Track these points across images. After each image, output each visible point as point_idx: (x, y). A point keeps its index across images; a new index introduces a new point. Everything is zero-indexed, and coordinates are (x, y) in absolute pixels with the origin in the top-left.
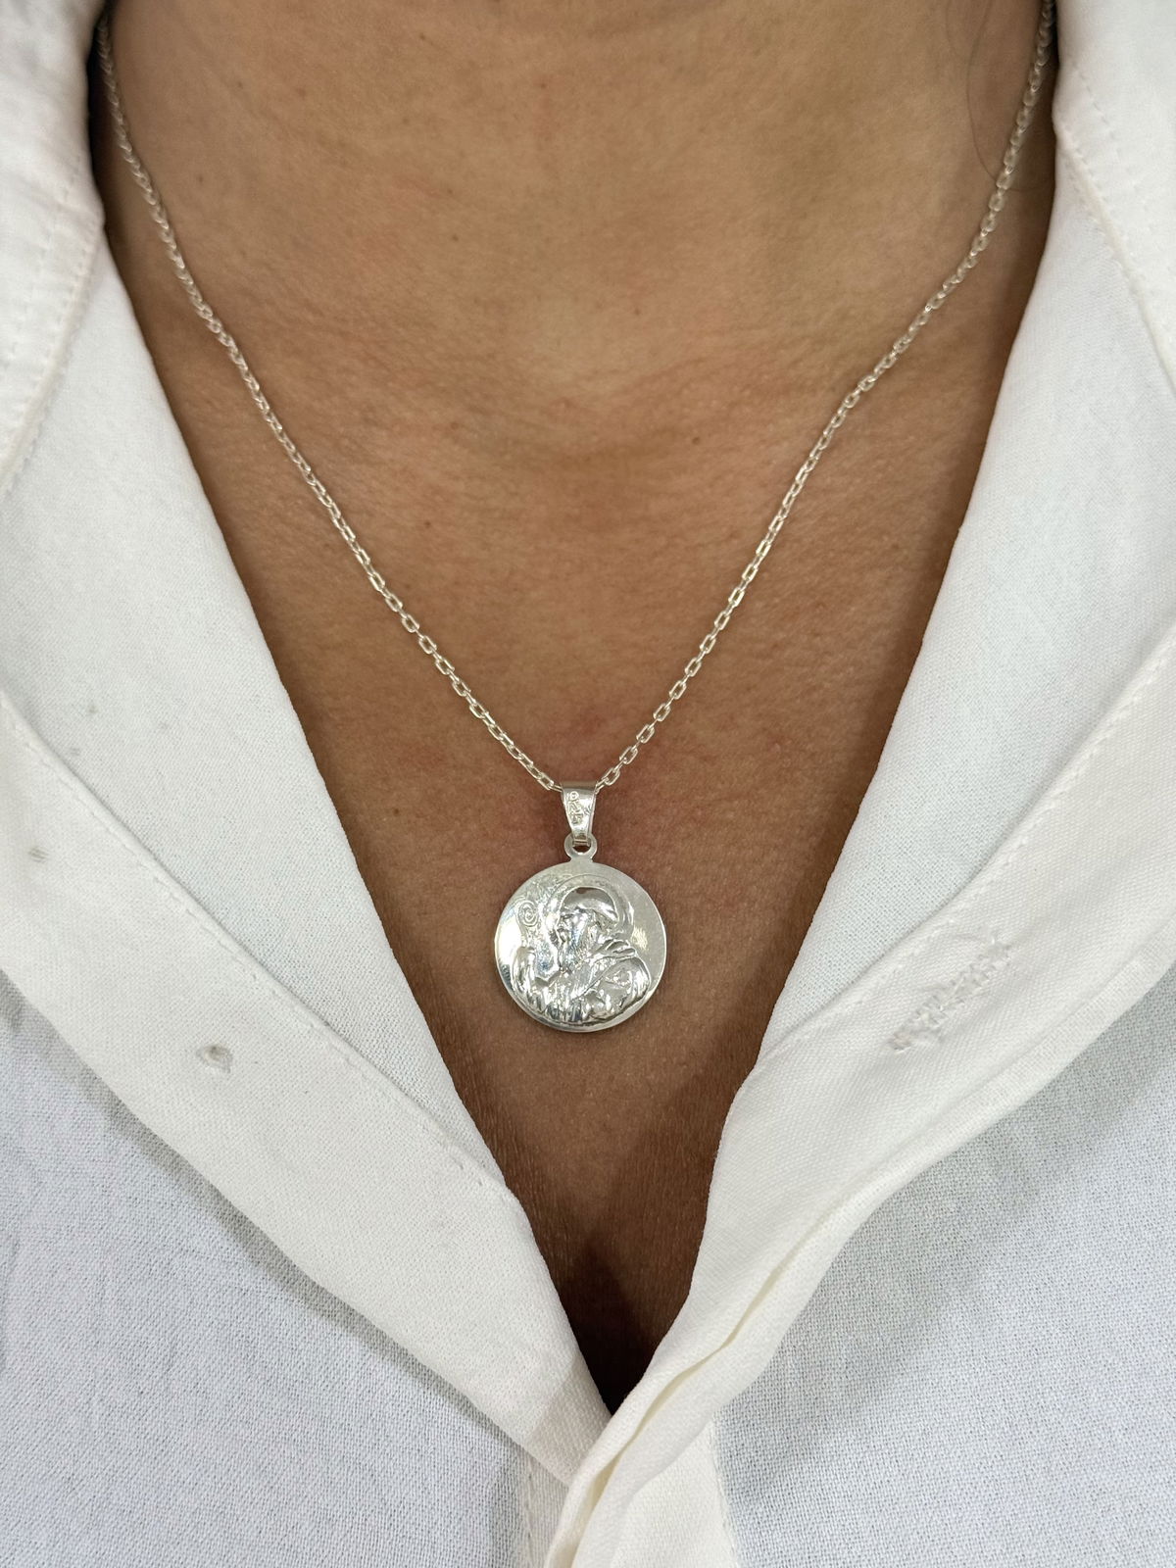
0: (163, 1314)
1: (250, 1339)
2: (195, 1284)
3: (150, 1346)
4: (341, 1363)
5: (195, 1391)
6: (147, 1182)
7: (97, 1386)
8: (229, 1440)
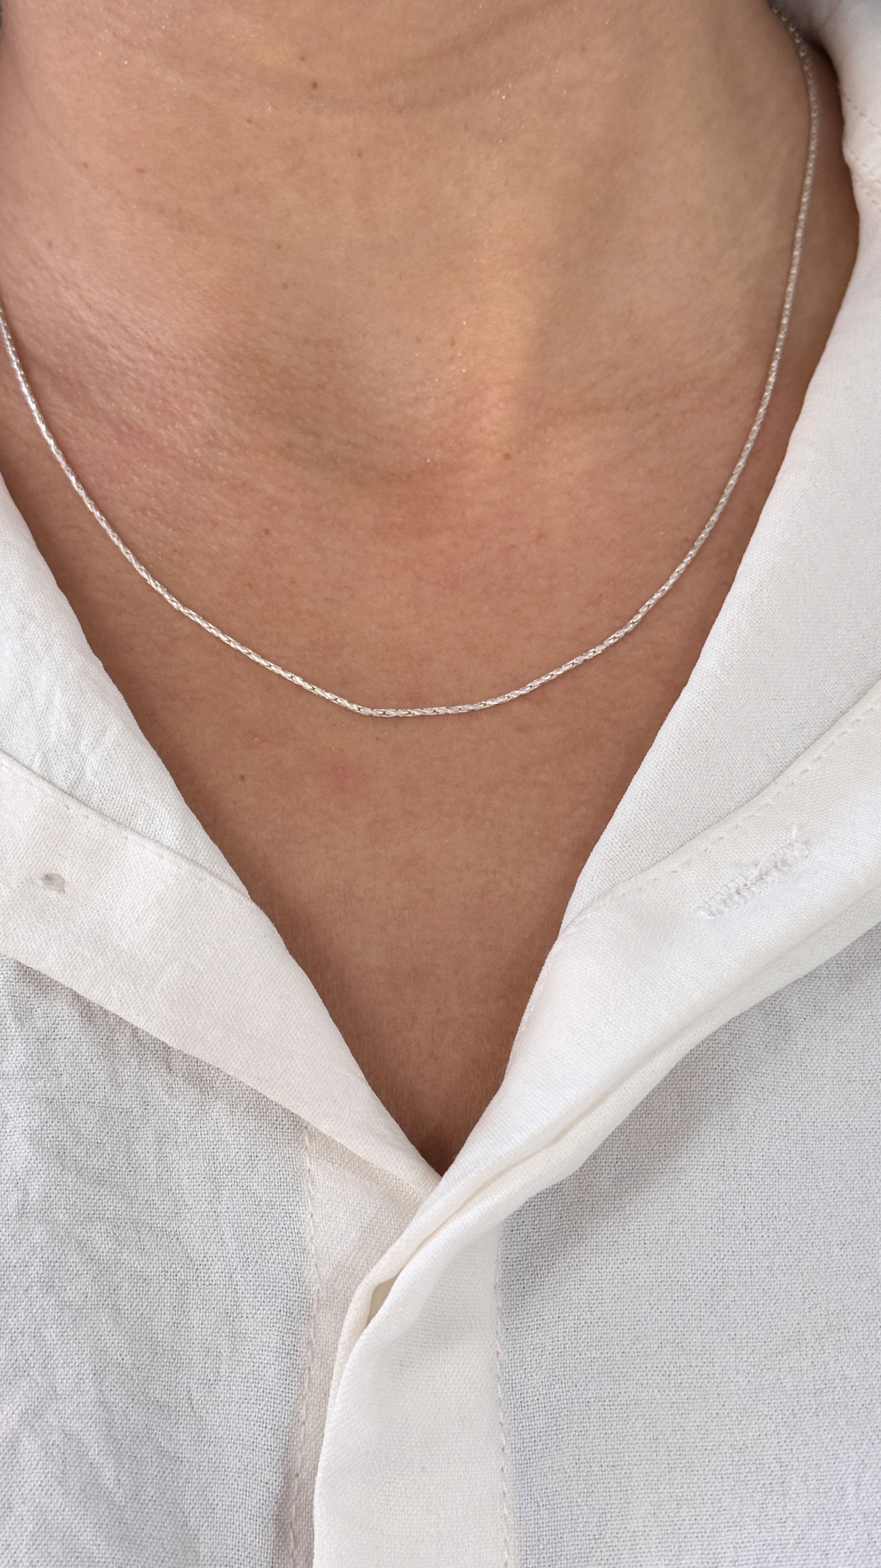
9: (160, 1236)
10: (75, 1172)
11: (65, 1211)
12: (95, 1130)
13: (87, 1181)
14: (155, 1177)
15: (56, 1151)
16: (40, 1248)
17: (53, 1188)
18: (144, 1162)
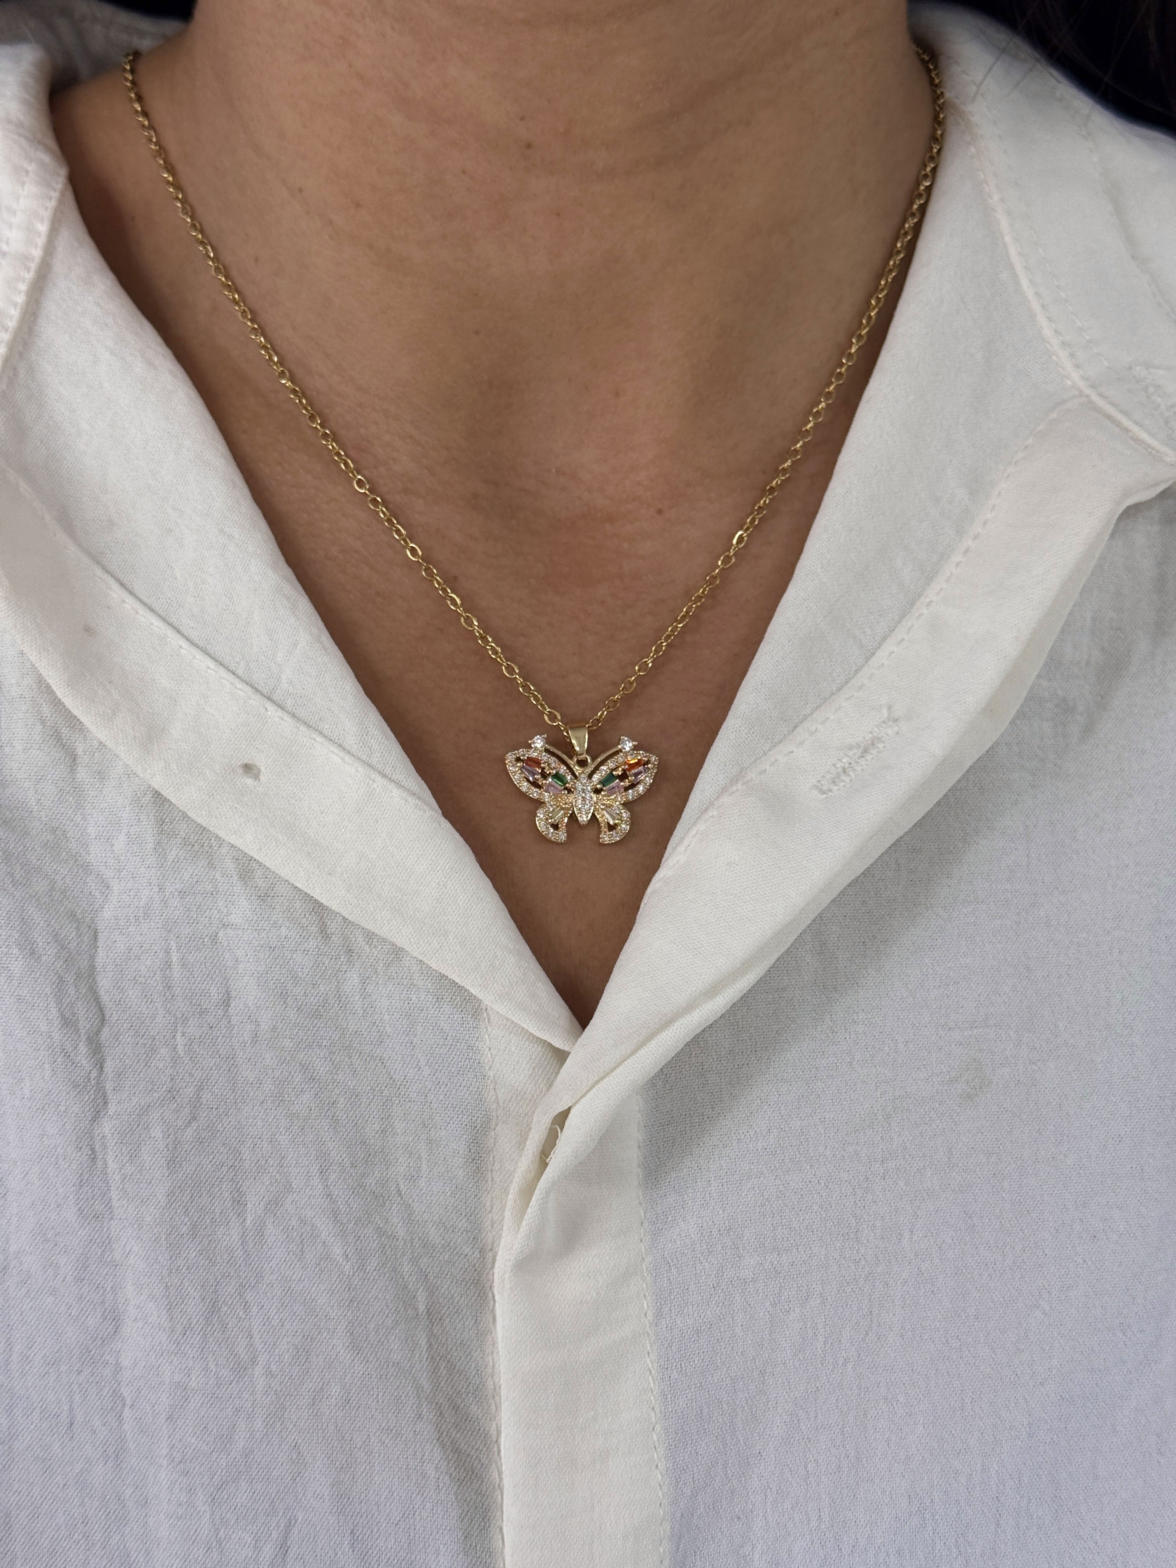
0: (217, 971)
1: (282, 981)
2: (236, 948)
3: (212, 995)
4: (348, 991)
5: (249, 1021)
6: (191, 880)
7: (179, 1025)
8: (279, 1051)
9: (368, 1060)
10: (296, 1009)
11: (290, 1040)
12: (310, 974)
13: (306, 1015)
14: (362, 1012)
15: (280, 992)
16: (271, 1071)
17: (279, 1021)
18: (352, 999)
